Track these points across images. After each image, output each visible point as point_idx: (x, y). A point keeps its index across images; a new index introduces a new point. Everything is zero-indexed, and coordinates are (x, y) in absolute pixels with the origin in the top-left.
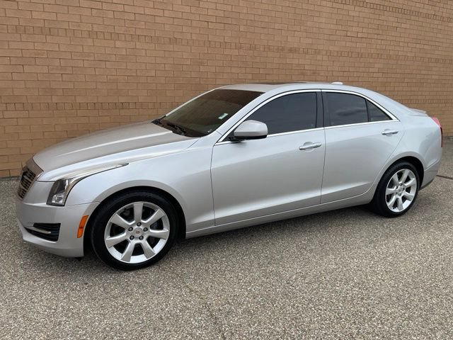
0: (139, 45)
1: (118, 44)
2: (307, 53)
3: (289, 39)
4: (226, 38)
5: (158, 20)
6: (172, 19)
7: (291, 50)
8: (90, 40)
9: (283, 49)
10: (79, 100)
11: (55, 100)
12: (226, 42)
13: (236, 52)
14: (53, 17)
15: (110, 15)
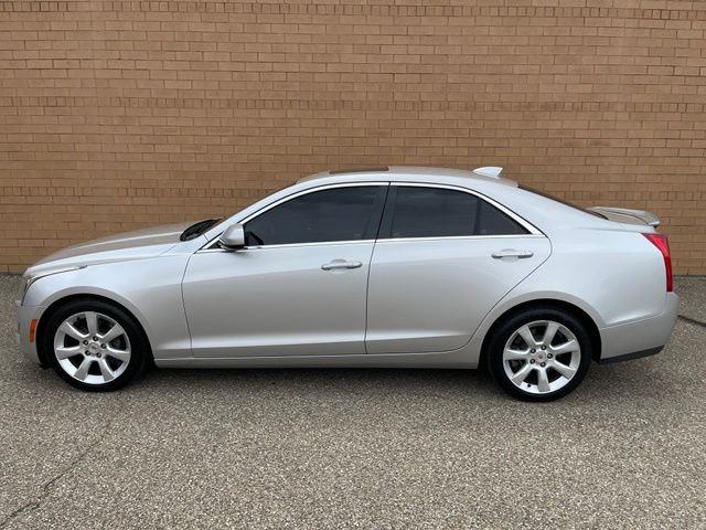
0: (290, 114)
1: (264, 113)
2: (581, 110)
3: (543, 89)
4: (423, 95)
5: (318, 78)
6: (338, 75)
7: (546, 107)
8: (230, 111)
9: (529, 105)
10: (214, 185)
11: (187, 185)
12: (422, 102)
13: (440, 116)
14: (188, 86)
15: (255, 77)
